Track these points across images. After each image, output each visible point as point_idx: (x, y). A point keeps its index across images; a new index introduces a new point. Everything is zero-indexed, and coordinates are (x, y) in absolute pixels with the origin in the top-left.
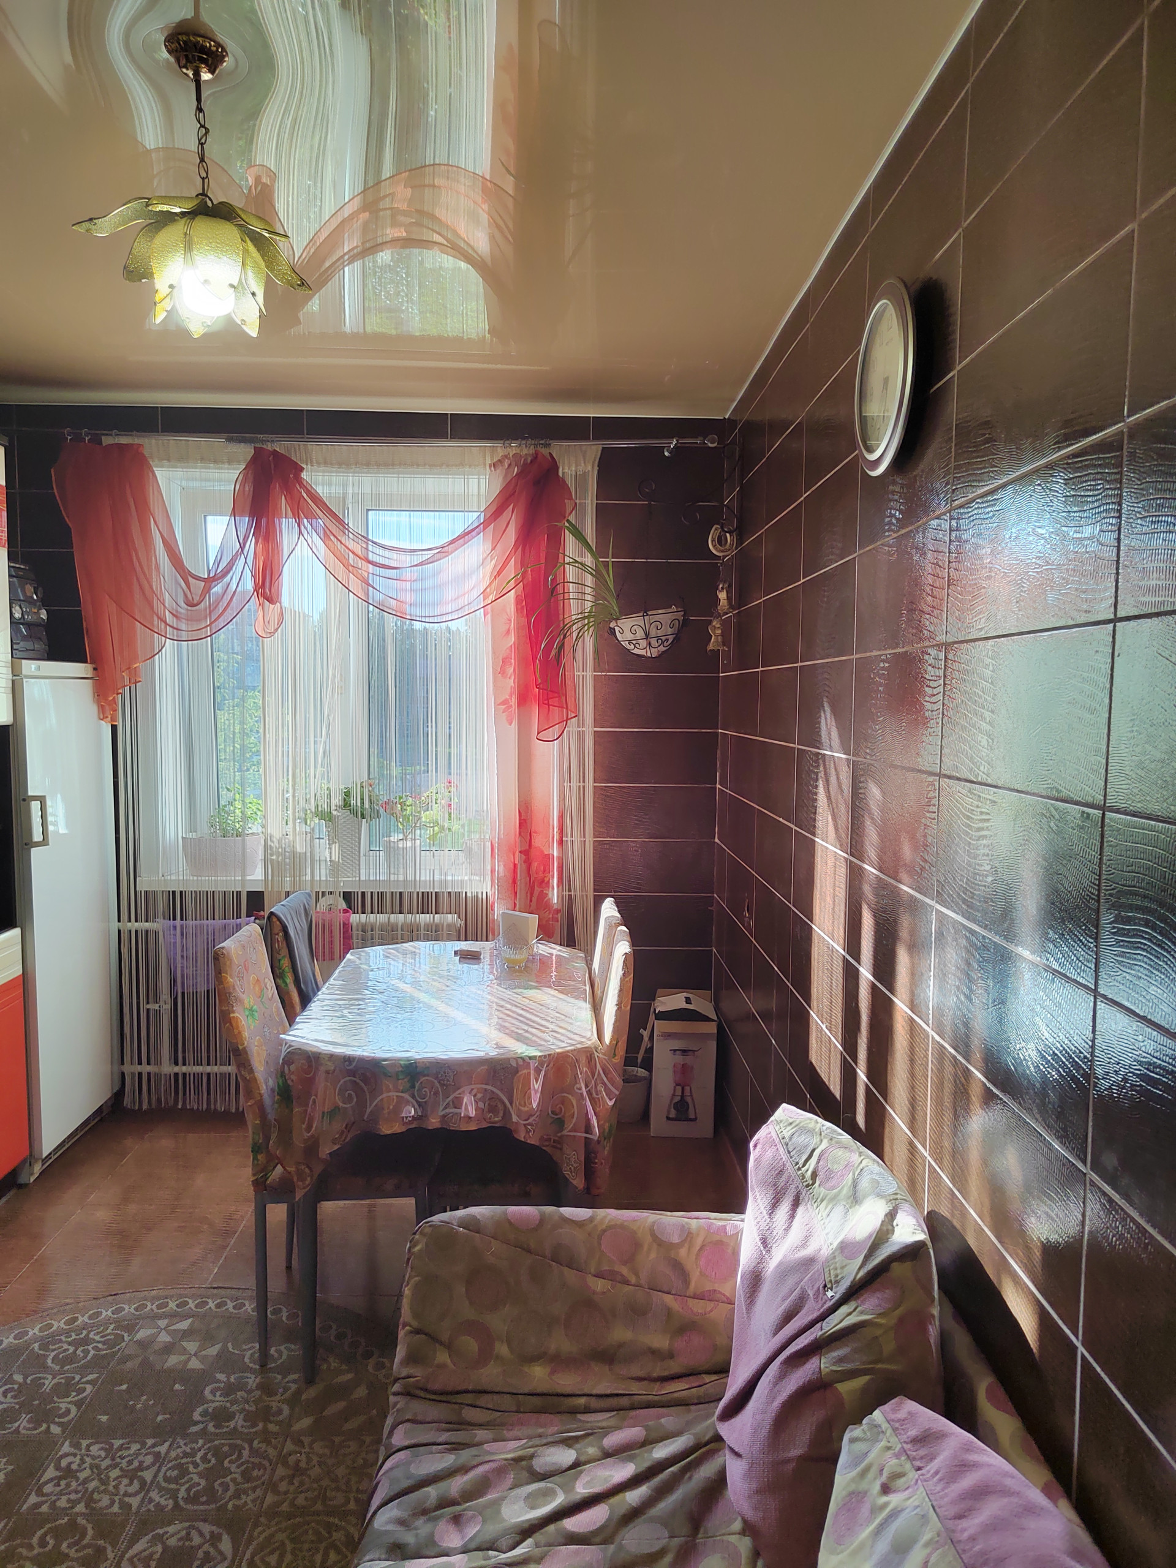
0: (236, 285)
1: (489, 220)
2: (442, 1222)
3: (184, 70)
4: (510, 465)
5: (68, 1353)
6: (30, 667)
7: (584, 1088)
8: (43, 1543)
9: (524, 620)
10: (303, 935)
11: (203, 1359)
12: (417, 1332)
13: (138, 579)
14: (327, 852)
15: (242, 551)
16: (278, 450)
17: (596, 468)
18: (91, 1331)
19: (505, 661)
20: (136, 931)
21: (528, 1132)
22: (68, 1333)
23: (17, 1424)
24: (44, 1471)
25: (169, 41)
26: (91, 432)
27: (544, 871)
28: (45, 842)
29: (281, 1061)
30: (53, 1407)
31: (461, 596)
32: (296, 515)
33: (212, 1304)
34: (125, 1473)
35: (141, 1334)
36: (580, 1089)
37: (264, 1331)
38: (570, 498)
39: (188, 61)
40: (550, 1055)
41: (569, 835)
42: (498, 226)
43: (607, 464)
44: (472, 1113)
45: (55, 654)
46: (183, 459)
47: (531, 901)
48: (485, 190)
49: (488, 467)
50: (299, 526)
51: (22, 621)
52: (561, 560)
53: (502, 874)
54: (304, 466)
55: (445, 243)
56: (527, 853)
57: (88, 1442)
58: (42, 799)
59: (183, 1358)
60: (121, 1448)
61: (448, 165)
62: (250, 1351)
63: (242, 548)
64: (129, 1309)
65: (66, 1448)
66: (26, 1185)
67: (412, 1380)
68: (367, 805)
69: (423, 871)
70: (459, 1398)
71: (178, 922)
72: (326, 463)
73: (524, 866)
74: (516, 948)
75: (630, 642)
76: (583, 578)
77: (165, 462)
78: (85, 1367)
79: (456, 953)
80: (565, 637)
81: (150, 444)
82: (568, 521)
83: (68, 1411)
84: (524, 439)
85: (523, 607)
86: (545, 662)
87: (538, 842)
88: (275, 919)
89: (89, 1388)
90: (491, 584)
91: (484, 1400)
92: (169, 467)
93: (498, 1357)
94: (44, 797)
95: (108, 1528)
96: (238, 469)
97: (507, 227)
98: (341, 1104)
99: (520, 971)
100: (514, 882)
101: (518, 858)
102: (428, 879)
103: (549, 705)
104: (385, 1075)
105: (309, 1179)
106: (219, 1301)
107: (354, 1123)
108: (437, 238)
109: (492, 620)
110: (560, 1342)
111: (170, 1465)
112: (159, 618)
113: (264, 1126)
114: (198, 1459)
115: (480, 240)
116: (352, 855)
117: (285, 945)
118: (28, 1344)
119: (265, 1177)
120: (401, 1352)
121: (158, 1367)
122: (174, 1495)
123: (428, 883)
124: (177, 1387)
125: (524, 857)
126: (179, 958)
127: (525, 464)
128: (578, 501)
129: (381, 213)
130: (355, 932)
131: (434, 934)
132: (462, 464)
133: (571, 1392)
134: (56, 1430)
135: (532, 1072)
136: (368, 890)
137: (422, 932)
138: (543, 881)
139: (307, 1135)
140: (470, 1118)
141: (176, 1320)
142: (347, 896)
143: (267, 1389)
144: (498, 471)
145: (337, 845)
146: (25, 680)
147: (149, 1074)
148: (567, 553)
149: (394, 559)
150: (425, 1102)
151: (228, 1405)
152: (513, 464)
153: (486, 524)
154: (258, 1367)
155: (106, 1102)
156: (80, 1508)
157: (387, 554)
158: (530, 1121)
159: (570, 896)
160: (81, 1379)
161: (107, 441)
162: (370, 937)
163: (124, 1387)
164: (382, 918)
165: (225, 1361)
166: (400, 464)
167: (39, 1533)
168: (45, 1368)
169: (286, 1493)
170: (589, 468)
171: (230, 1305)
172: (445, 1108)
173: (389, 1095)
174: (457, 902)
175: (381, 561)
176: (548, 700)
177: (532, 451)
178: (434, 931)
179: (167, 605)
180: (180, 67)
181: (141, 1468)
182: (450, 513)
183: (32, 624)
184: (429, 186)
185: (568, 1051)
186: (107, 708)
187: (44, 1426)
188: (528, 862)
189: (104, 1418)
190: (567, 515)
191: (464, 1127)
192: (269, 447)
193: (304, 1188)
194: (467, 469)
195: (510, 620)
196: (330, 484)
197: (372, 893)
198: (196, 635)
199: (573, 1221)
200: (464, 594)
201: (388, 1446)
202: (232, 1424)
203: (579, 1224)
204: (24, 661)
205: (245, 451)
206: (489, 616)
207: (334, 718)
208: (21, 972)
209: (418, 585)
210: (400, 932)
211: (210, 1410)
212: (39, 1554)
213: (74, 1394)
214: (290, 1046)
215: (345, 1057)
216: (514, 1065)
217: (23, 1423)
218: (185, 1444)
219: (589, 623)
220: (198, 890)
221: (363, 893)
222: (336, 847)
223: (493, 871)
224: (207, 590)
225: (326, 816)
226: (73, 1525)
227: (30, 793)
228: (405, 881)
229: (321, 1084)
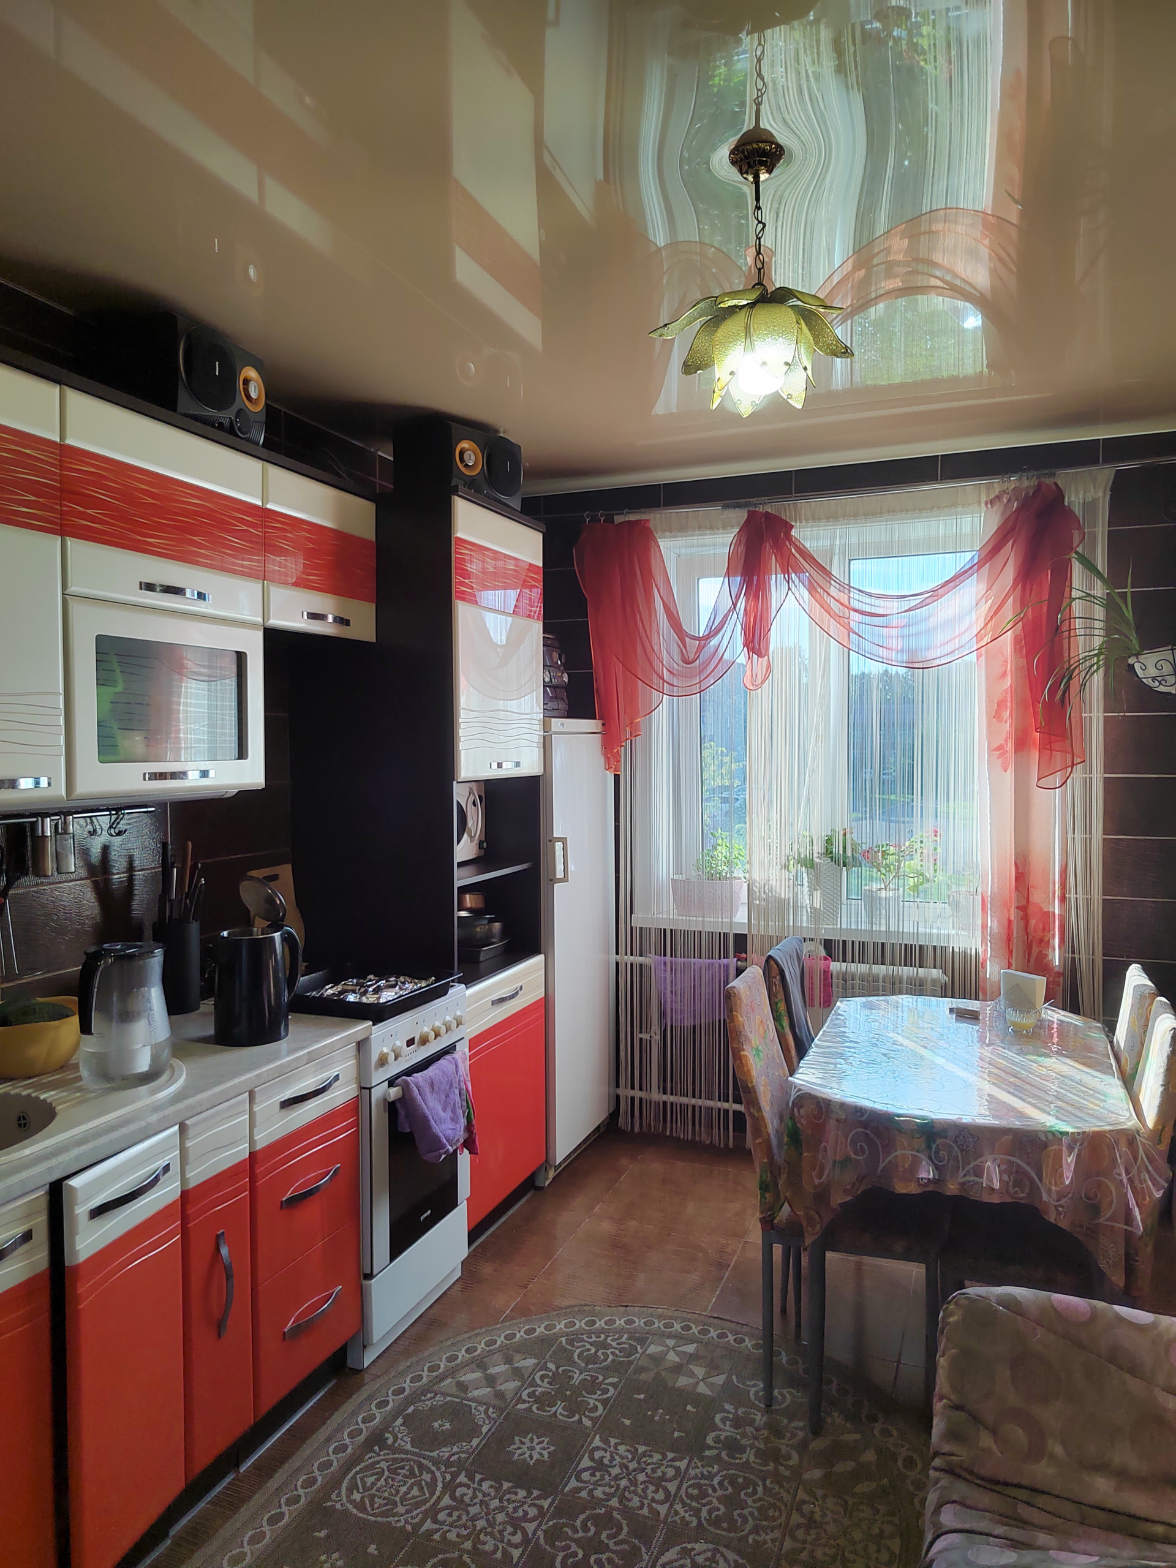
0: (790, 362)
1: (989, 254)
2: (978, 1296)
3: (745, 176)
4: (1009, 500)
5: (590, 1352)
6: (556, 723)
7: (1124, 1175)
8: (585, 1528)
9: (1023, 662)
10: (797, 981)
11: (711, 1386)
12: (957, 1407)
13: (641, 638)
14: (810, 899)
15: (735, 608)
16: (769, 511)
17: (1109, 493)
18: (608, 1336)
19: (1001, 704)
20: (632, 965)
21: (1059, 1213)
22: (589, 1334)
23: (554, 1409)
24: (581, 1460)
25: (733, 154)
26: (607, 513)
27: (1044, 929)
28: (565, 879)
29: (790, 1104)
30: (582, 1400)
31: (951, 640)
32: (785, 571)
33: (713, 1333)
34: (650, 1480)
35: (653, 1349)
36: (1120, 1175)
37: (769, 1370)
38: (1079, 528)
39: (750, 166)
40: (1084, 1133)
41: (1073, 891)
42: (1001, 259)
43: (1120, 488)
44: (997, 1185)
45: (573, 712)
46: (683, 529)
47: (1029, 961)
48: (986, 225)
49: (983, 505)
50: (788, 582)
51: (550, 684)
52: (1066, 594)
53: (996, 931)
54: (793, 524)
55: (945, 286)
56: (1024, 909)
57: (617, 1441)
58: (564, 840)
59: (692, 1380)
60: (644, 1454)
61: (946, 208)
62: (755, 1388)
63: (735, 605)
64: (639, 1323)
65: (597, 1442)
66: (542, 1188)
67: (955, 1458)
68: (849, 853)
69: (906, 923)
70: (1013, 1492)
71: (668, 958)
72: (815, 518)
73: (1022, 923)
74: (1022, 1012)
75: (1154, 679)
76: (1092, 611)
77: (668, 534)
78: (608, 1368)
79: (951, 1010)
80: (1070, 678)
81: (655, 518)
82: (1076, 552)
83: (595, 1408)
84: (1024, 470)
85: (1022, 648)
86: (1049, 706)
87: (1036, 897)
88: (772, 963)
89: (612, 1390)
90: (986, 625)
91: (1041, 1500)
92: (671, 537)
93: (1052, 1456)
94: (566, 838)
95: (642, 1530)
96: (732, 533)
97: (1009, 256)
98: (853, 1156)
99: (1027, 1037)
100: (1009, 939)
101: (1013, 914)
102: (912, 931)
103: (1051, 750)
104: (900, 1131)
105: (819, 1226)
106: (720, 1331)
107: (864, 1177)
108: (934, 282)
109: (986, 663)
110: (1123, 1455)
111: (690, 1483)
112: (658, 675)
113: (772, 1168)
114: (715, 1482)
115: (980, 276)
116: (833, 903)
117: (781, 988)
118: (557, 1337)
119: (772, 1218)
120: (938, 1426)
121: (670, 1385)
122: (697, 1513)
123: (912, 935)
124: (689, 1407)
125: (1021, 913)
126: (668, 992)
127: (1027, 497)
128: (1086, 530)
129: (875, 269)
130: (835, 981)
131: (918, 988)
132: (954, 505)
133: (1144, 1515)
134: (587, 1423)
135: (1064, 1149)
136: (849, 939)
137: (905, 985)
138: (1041, 940)
139: (817, 1181)
140: (993, 1189)
141: (682, 1342)
142: (828, 944)
143: (776, 1431)
144: (995, 508)
145: (819, 892)
146: (553, 736)
147: (641, 1099)
148: (1073, 586)
149: (881, 607)
150: (943, 1165)
151: (738, 1437)
152: (1013, 499)
153: (981, 564)
154: (763, 1406)
155: (602, 1122)
156: (614, 1502)
157: (873, 601)
158: (1062, 1202)
159: (1073, 959)
160: (604, 1380)
161: (618, 519)
162: (851, 988)
163: (642, 1396)
164: (863, 968)
165: (731, 1392)
166: (888, 512)
167: (582, 1517)
168: (571, 1361)
169: (804, 1542)
170: (1100, 494)
171: (731, 1338)
172: (965, 1176)
173: (903, 1153)
174: (941, 956)
175: (868, 609)
176: (1050, 743)
177: (1034, 482)
178: (917, 984)
179: (665, 663)
180: (742, 175)
181: (663, 1478)
182: (940, 555)
183: (558, 687)
184: (925, 233)
185: (1104, 1132)
186: (612, 759)
187: (577, 1417)
188: (1025, 918)
189: (627, 1422)
190: (1075, 545)
191: (986, 1198)
192: (761, 509)
193: (814, 1234)
194: (960, 509)
195: (1007, 662)
196: (818, 539)
197: (853, 942)
198: (688, 691)
199: (1132, 1323)
200: (955, 638)
201: (936, 1525)
202: (744, 1457)
203: (1141, 1328)
204: (553, 719)
205: (740, 516)
206: (983, 658)
207: (818, 766)
208: (543, 995)
209: (906, 631)
210: (881, 983)
211: (722, 1438)
212: (582, 1537)
213: (599, 1392)
214: (800, 1090)
215: (856, 1107)
216: (1044, 1139)
217: (559, 1408)
218: (702, 1466)
219: (1098, 661)
220: (686, 929)
221: (844, 942)
222: (817, 895)
223: (984, 927)
224: (700, 649)
225: (808, 863)
226: (609, 1514)
227: (555, 836)
228: (888, 932)
229: (832, 1131)
